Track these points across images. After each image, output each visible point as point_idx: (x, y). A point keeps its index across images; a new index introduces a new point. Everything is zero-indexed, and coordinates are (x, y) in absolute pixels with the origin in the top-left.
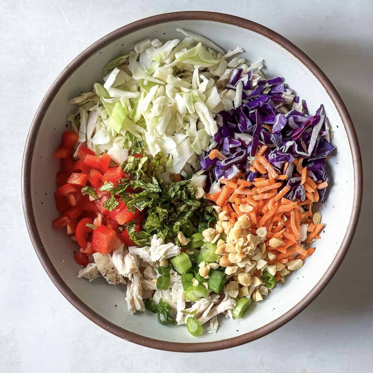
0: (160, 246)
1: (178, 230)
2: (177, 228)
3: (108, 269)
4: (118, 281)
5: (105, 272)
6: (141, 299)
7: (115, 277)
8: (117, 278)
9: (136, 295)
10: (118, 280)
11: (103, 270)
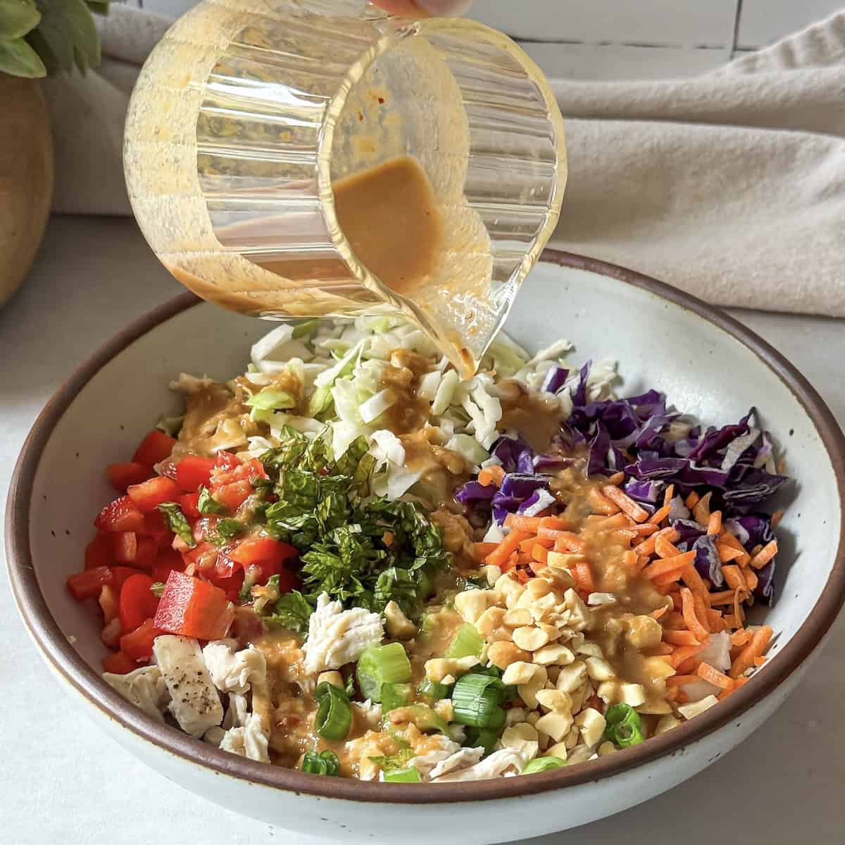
0: (331, 616)
1: (387, 590)
2: (385, 583)
3: (187, 671)
4: (208, 708)
5: (177, 677)
6: (265, 742)
7: (200, 694)
8: (206, 699)
9: (252, 733)
10: (208, 705)
11: (172, 671)
